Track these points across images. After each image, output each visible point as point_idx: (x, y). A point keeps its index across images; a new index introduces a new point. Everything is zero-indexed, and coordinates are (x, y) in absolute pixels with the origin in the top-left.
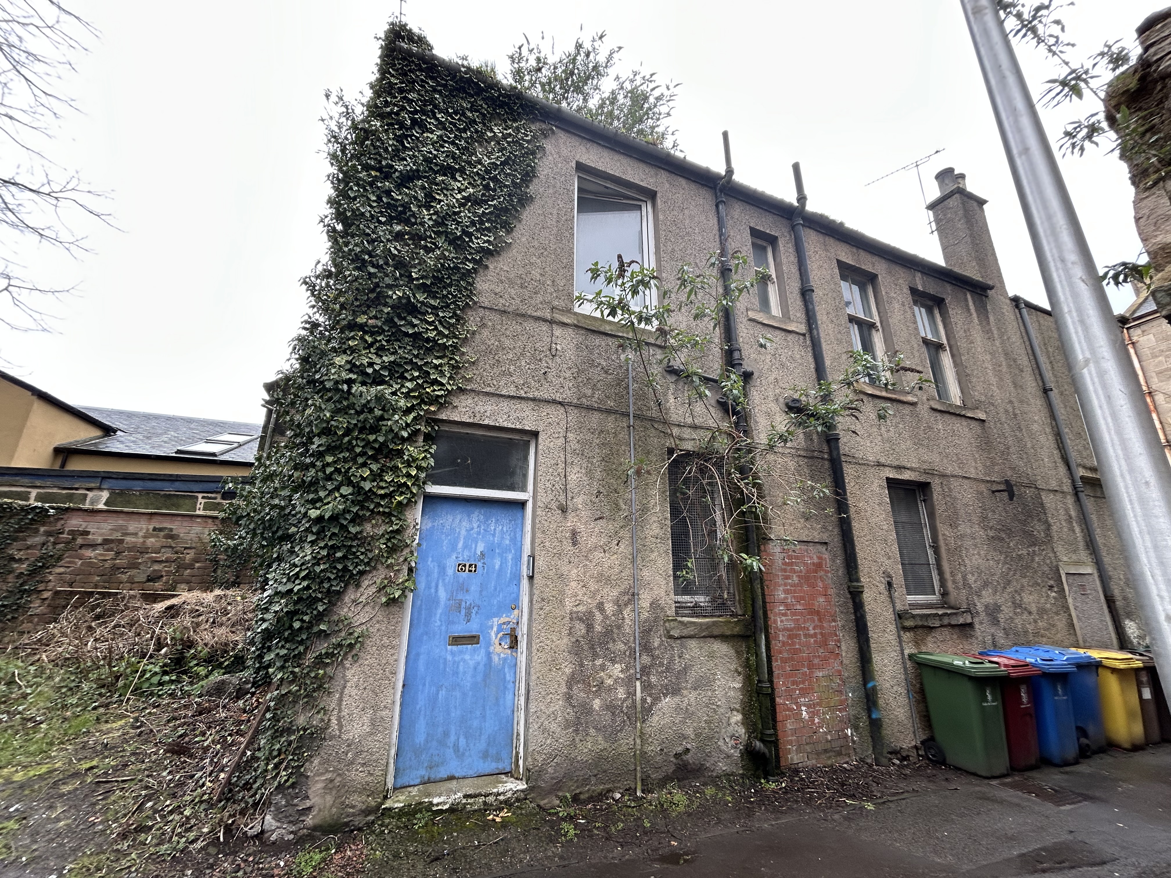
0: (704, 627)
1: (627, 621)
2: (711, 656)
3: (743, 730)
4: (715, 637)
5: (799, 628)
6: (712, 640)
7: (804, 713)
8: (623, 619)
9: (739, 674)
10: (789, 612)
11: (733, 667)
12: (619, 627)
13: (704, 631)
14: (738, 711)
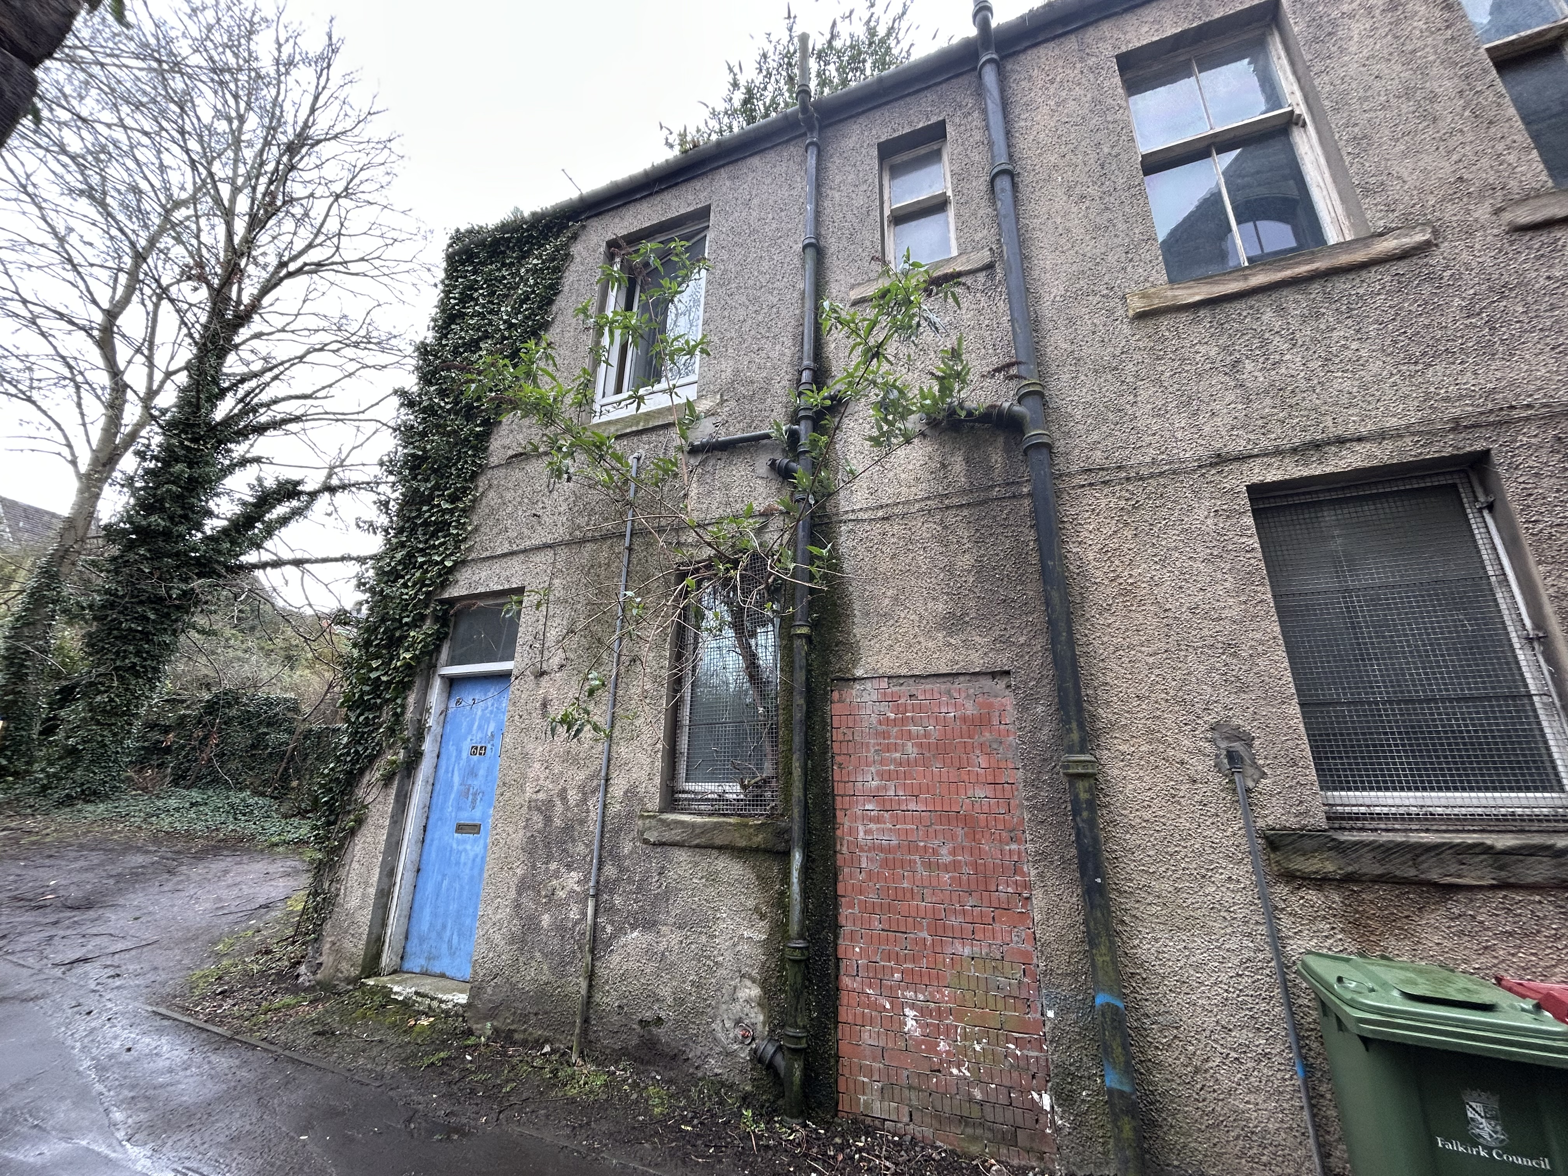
0: (698, 831)
1: (592, 815)
2: (712, 878)
3: (761, 1018)
4: (721, 848)
5: (912, 848)
6: (715, 853)
7: (910, 1024)
8: (588, 811)
9: (762, 917)
10: (886, 815)
11: (751, 903)
12: (582, 822)
13: (698, 836)
14: (754, 981)
